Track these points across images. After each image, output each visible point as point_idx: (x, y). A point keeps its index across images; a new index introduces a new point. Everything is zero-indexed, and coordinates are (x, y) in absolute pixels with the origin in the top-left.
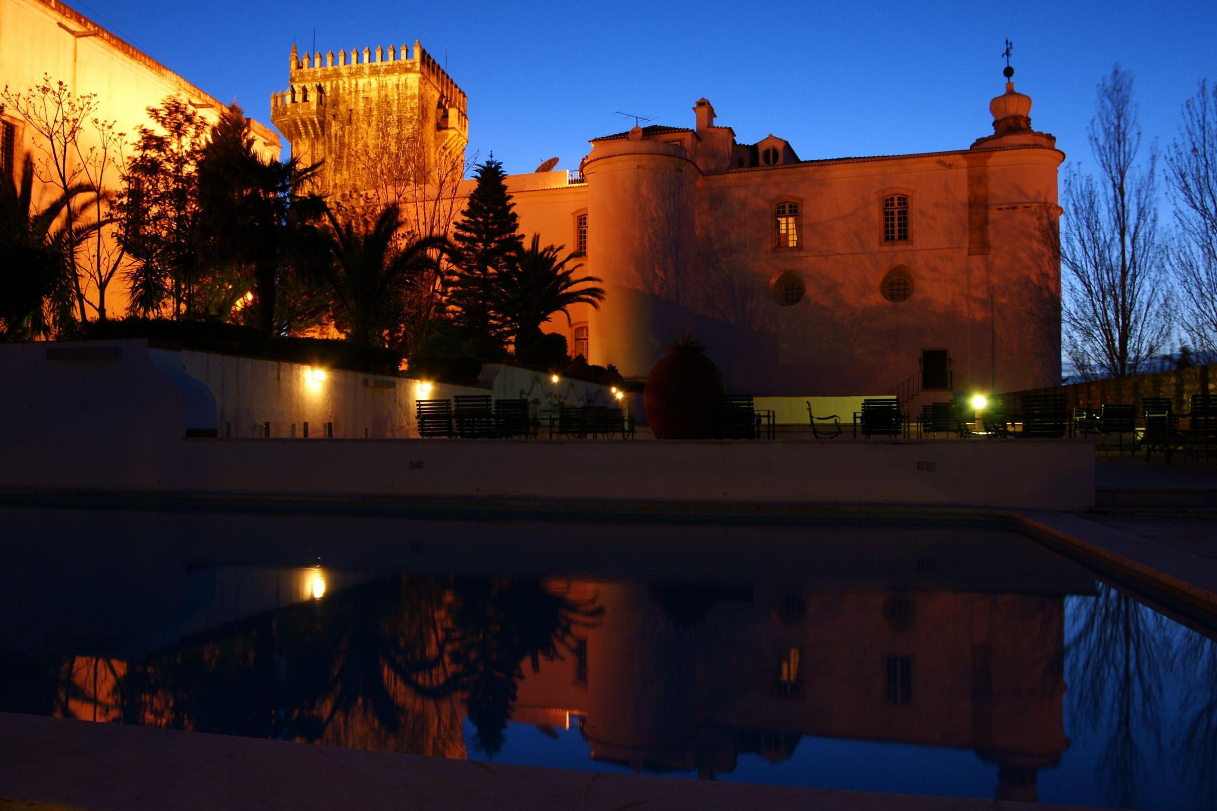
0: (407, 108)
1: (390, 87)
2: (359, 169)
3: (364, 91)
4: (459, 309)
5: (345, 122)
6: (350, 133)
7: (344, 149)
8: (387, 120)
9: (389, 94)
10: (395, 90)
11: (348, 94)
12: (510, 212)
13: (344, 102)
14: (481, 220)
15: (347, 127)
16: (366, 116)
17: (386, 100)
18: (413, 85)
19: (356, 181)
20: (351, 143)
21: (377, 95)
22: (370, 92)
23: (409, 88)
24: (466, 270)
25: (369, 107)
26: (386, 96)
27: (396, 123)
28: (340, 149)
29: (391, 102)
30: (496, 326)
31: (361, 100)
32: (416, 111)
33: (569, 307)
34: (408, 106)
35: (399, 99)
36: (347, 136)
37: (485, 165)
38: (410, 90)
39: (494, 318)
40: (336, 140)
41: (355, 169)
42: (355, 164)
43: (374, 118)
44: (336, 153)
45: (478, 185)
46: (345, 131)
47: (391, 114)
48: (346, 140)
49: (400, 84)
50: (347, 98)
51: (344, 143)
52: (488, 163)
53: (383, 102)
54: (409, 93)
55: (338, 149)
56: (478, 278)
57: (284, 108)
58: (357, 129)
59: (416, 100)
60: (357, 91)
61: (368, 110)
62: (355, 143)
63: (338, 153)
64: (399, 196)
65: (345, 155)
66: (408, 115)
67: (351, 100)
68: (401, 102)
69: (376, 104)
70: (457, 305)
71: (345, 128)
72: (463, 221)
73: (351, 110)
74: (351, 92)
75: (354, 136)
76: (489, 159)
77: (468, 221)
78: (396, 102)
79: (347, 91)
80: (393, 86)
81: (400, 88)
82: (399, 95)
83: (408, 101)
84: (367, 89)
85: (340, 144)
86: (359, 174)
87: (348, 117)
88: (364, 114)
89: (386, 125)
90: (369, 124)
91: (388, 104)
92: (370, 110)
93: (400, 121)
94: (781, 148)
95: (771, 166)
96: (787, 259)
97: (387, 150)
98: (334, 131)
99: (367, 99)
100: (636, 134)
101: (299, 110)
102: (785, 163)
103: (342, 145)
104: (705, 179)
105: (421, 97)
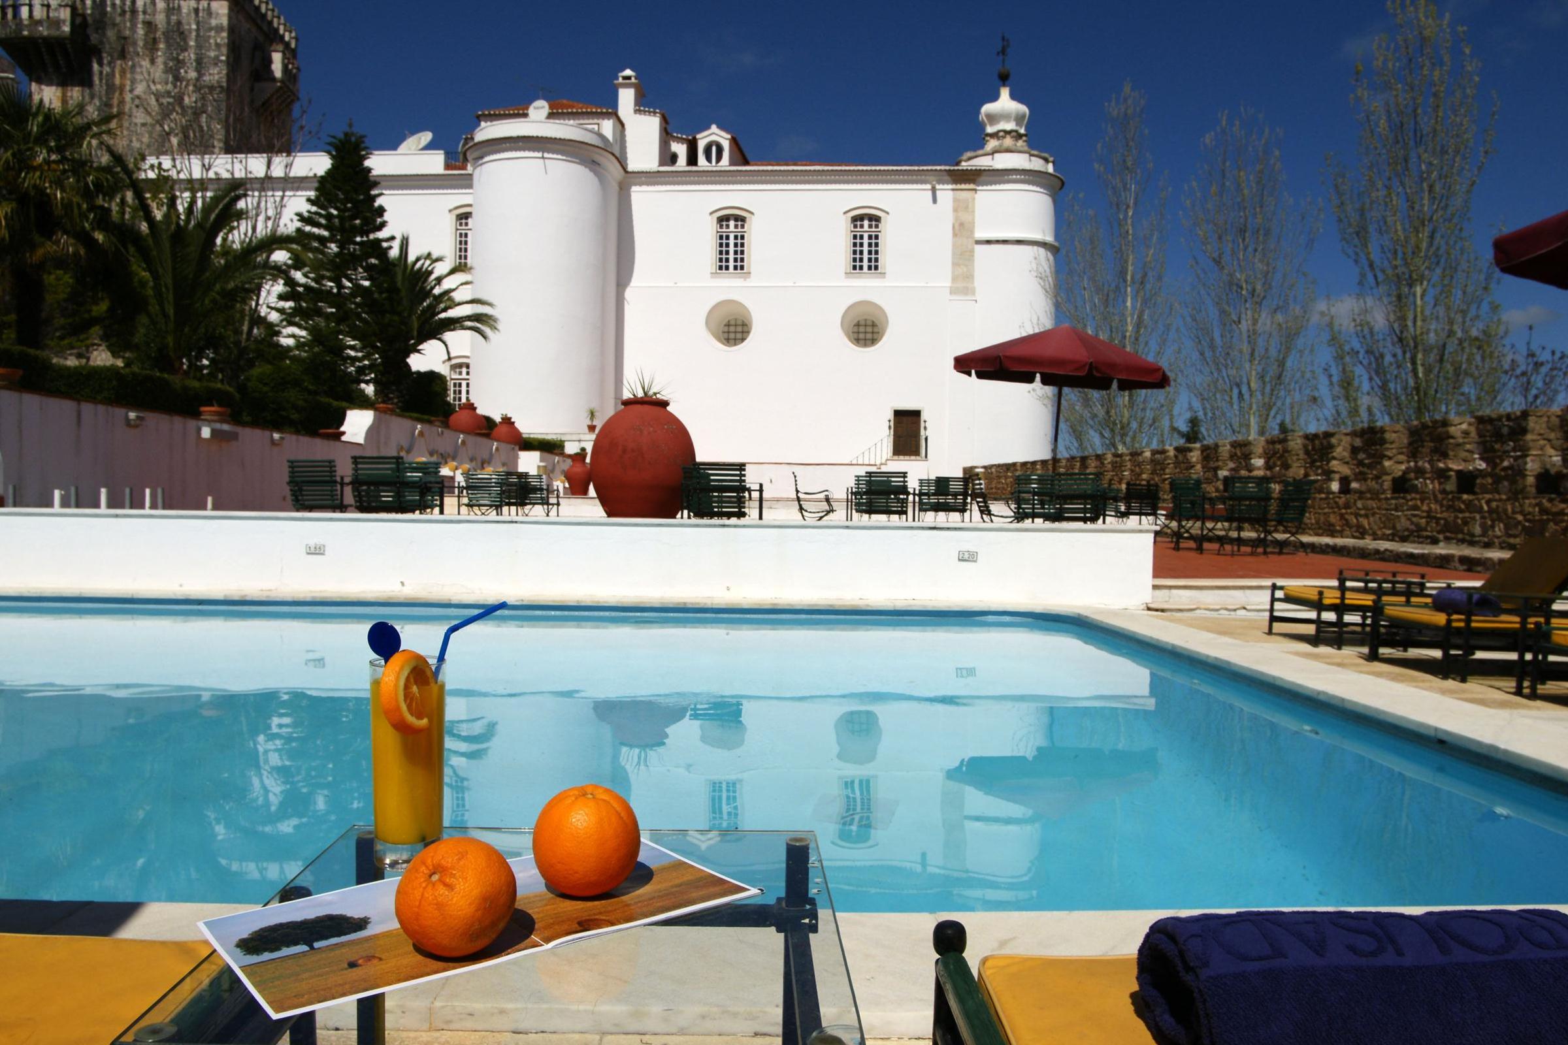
0: (210, 44)
1: (185, 11)
2: (136, 124)
3: (145, 12)
4: (304, 333)
5: (116, 55)
6: (123, 72)
7: (113, 94)
8: (181, 57)
9: (184, 21)
10: (193, 15)
11: (120, 15)
12: (376, 204)
13: (114, 25)
14: (335, 212)
15: (119, 62)
16: (147, 49)
17: (178, 29)
18: (220, 12)
19: (131, 141)
20: (124, 86)
21: (165, 20)
22: (154, 15)
23: (214, 16)
24: (313, 279)
25: (152, 36)
26: (179, 23)
27: (194, 64)
28: (107, 93)
29: (186, 33)
30: (355, 359)
31: (140, 26)
32: (224, 50)
33: (448, 336)
34: (212, 41)
35: (198, 30)
36: (117, 76)
37: (341, 136)
38: (216, 18)
39: (352, 348)
40: (101, 80)
41: (130, 124)
42: (130, 116)
43: (160, 53)
44: (100, 99)
45: (332, 164)
46: (114, 67)
47: (186, 50)
48: (117, 81)
49: (201, 8)
50: (118, 19)
51: (114, 84)
52: (346, 134)
53: (173, 31)
54: (214, 22)
55: (104, 92)
56: (330, 292)
57: (17, 25)
58: (133, 66)
59: (225, 34)
60: (134, 11)
61: (151, 41)
62: (131, 86)
63: (104, 99)
64: (208, 170)
65: (115, 102)
66: (212, 54)
67: (125, 24)
68: (202, 34)
69: (164, 33)
70: (299, 326)
71: (115, 63)
72: (309, 212)
73: (125, 38)
74: (124, 12)
75: (129, 76)
76: (347, 129)
77: (316, 213)
78: (194, 34)
79: (119, 10)
80: (189, 10)
81: (201, 14)
82: (198, 24)
83: (213, 33)
84: (149, 11)
85: (107, 85)
86: (136, 132)
87: (120, 49)
88: (144, 45)
89: (180, 63)
90: (153, 62)
91: (183, 35)
92: (155, 41)
93: (199, 62)
94: (726, 145)
95: (713, 166)
96: (730, 287)
97: (179, 99)
98: (96, 66)
99: (149, 25)
100: (539, 109)
101: (43, 30)
102: (731, 164)
103: (111, 88)
104: (631, 178)
105: (232, 30)
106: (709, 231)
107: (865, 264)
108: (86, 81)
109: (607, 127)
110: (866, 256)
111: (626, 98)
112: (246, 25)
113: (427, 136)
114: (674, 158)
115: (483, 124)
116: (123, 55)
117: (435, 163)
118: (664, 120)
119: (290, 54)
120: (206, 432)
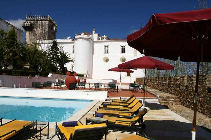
13: (35, 24)
21: (41, 24)
32: (48, 27)
36: (36, 30)
38: (47, 23)
44: (33, 33)
47: (43, 27)
49: (45, 22)
67: (37, 24)
73: (37, 26)
82: (45, 24)
83: (47, 25)
89: (43, 29)
90: (40, 28)
91: (43, 25)
92: (40, 26)
93: (45, 28)
94: (106, 37)
95: (104, 40)
96: (106, 55)
97: (42, 33)
98: (33, 29)
99: (39, 24)
100: (82, 34)
101: (27, 25)
102: (107, 40)
103: (35, 32)
104: (94, 42)
105: (49, 24)
106: (104, 48)
107: (123, 52)
108: (32, 31)
109: (91, 36)
110: (123, 51)
111: (94, 32)
112: (51, 24)
113: (70, 37)
114: (100, 39)
115: (76, 36)
116: (36, 28)
117: (70, 40)
118: (98, 35)
119: (56, 26)
120: (28, 78)
